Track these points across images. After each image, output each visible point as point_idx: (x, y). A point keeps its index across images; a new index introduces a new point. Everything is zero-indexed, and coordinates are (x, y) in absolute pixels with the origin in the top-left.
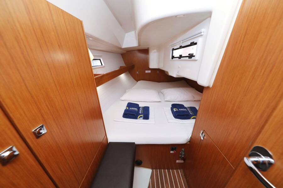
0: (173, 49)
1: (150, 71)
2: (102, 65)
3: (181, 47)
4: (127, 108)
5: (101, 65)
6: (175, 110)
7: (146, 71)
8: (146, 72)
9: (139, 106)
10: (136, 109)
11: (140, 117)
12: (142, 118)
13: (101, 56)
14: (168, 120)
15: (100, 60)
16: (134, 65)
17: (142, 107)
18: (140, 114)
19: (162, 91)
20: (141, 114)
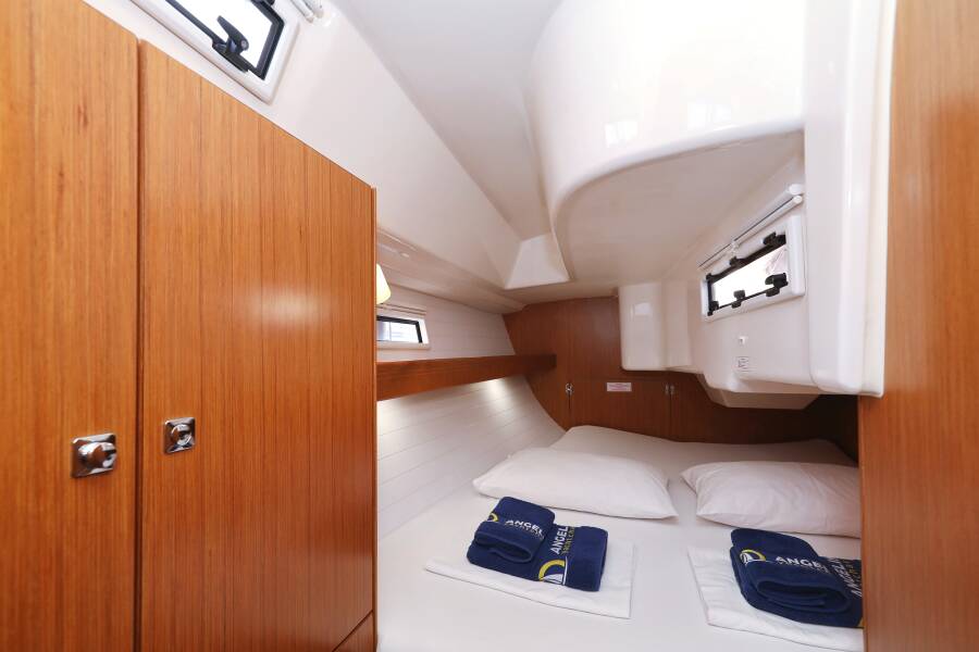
0: (711, 279)
1: (627, 387)
2: (421, 341)
3: (737, 264)
4: (491, 517)
5: (417, 340)
6: (747, 558)
7: (609, 384)
8: (611, 387)
9: (557, 522)
10: (534, 527)
11: (550, 571)
12: (559, 577)
13: (421, 313)
14: (706, 608)
15: (417, 324)
16: (554, 356)
17: (570, 528)
18: (555, 557)
19: (687, 474)
20: (561, 557)
